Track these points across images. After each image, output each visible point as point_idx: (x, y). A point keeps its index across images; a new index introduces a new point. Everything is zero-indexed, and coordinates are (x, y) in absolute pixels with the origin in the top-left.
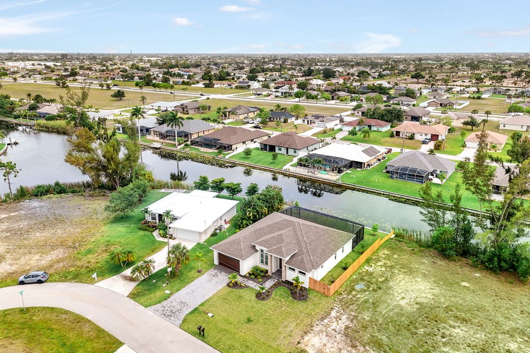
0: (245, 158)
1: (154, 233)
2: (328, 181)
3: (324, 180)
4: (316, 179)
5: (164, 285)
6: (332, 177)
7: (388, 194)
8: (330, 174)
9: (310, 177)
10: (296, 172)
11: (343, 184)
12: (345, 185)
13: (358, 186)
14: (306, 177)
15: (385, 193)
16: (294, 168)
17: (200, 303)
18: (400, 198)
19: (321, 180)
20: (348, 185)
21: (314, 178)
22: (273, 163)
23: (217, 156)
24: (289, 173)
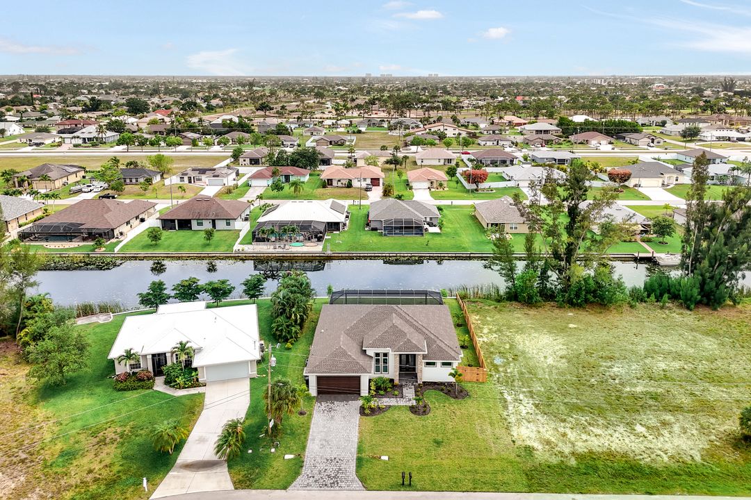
0: (151, 245)
1: (155, 388)
2: (311, 255)
3: (304, 255)
4: (291, 255)
5: (273, 450)
6: (315, 248)
7: (394, 255)
8: (307, 244)
9: (281, 255)
10: (256, 251)
11: (333, 255)
12: (336, 255)
13: (355, 253)
14: (274, 255)
15: (391, 255)
16: (250, 246)
17: (354, 450)
18: (411, 257)
19: (300, 255)
20: (340, 255)
21: (289, 255)
22: (208, 245)
23: (93, 250)
24: (244, 255)
